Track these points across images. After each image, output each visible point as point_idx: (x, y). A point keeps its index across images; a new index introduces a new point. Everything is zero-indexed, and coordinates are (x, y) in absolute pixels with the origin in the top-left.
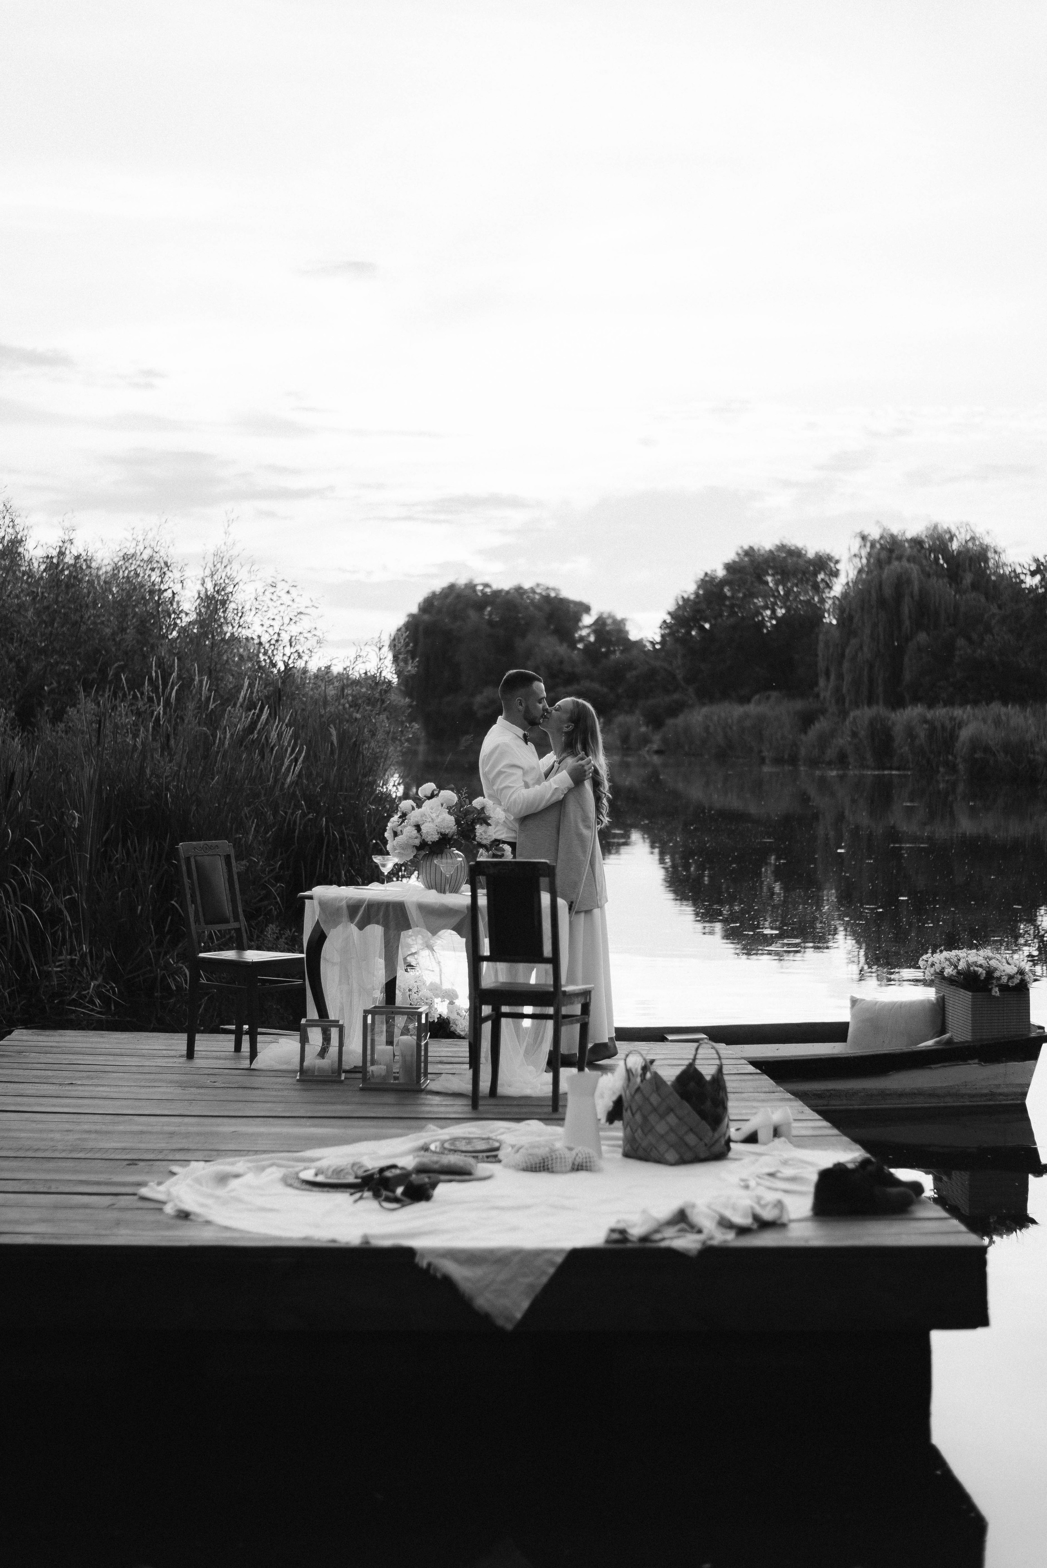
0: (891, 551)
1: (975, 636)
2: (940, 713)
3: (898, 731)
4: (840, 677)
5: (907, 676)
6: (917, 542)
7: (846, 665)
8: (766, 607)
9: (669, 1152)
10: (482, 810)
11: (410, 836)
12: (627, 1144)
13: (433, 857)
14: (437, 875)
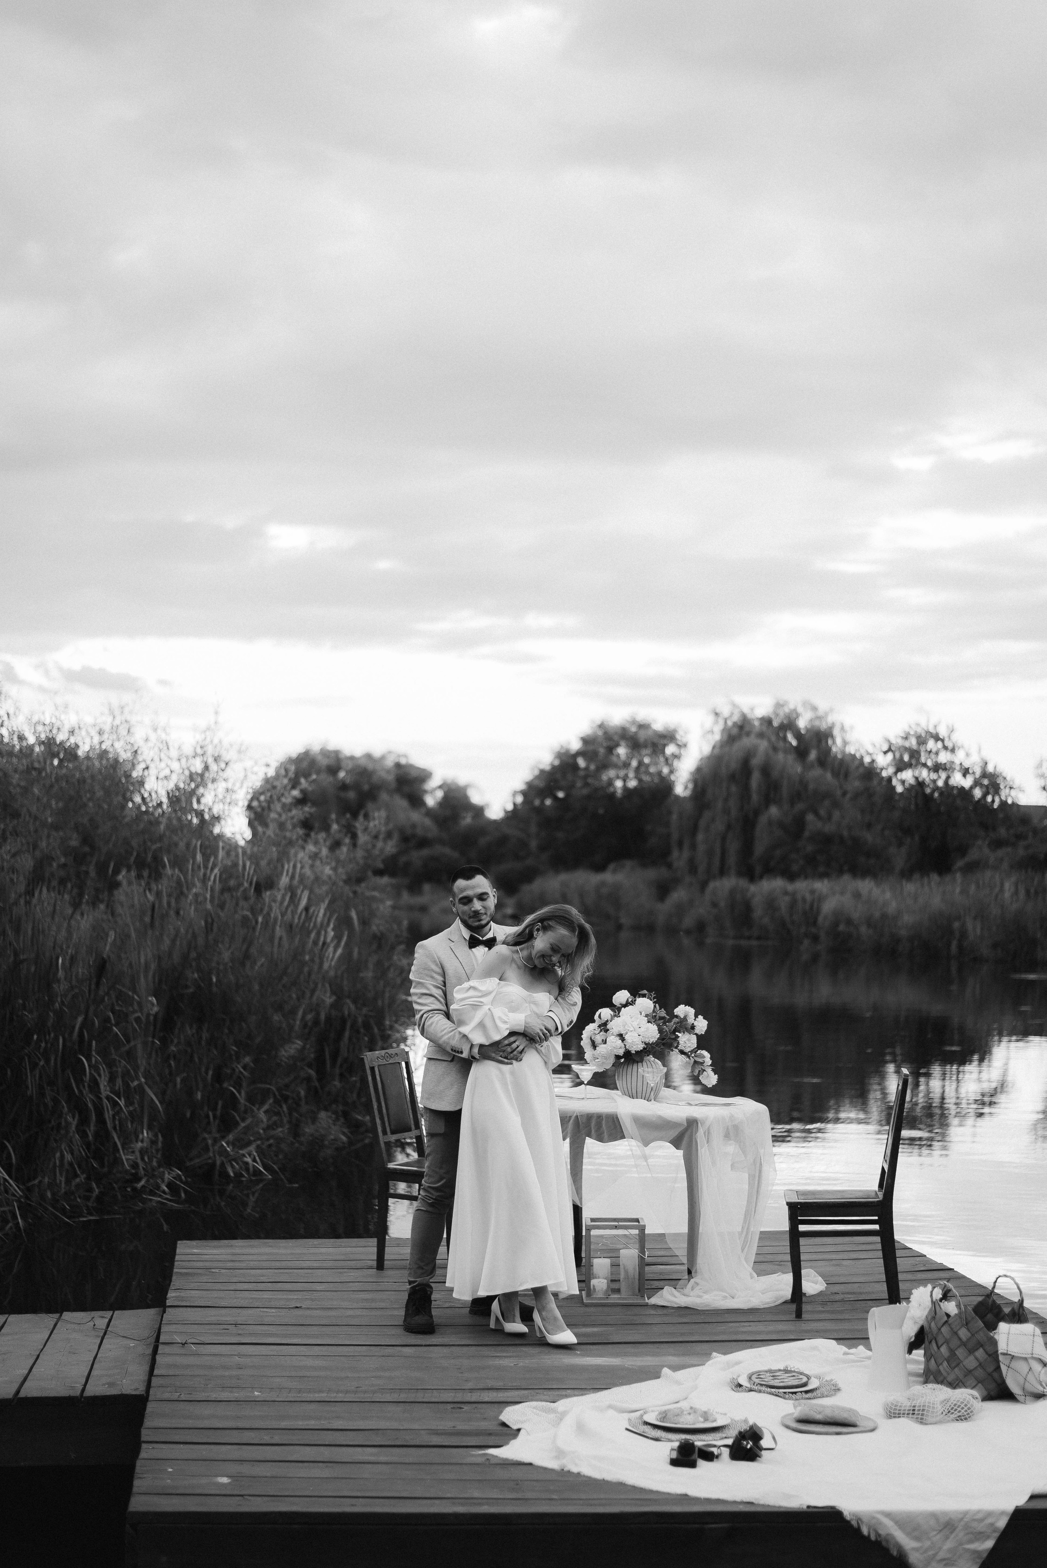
0: (741, 728)
1: (824, 811)
2: (801, 886)
3: (757, 903)
4: (694, 848)
5: (759, 849)
6: (766, 721)
7: (699, 837)
8: (618, 777)
9: (977, 1387)
10: (685, 1018)
11: (614, 1046)
12: (930, 1376)
13: (635, 1067)
14: (640, 1084)
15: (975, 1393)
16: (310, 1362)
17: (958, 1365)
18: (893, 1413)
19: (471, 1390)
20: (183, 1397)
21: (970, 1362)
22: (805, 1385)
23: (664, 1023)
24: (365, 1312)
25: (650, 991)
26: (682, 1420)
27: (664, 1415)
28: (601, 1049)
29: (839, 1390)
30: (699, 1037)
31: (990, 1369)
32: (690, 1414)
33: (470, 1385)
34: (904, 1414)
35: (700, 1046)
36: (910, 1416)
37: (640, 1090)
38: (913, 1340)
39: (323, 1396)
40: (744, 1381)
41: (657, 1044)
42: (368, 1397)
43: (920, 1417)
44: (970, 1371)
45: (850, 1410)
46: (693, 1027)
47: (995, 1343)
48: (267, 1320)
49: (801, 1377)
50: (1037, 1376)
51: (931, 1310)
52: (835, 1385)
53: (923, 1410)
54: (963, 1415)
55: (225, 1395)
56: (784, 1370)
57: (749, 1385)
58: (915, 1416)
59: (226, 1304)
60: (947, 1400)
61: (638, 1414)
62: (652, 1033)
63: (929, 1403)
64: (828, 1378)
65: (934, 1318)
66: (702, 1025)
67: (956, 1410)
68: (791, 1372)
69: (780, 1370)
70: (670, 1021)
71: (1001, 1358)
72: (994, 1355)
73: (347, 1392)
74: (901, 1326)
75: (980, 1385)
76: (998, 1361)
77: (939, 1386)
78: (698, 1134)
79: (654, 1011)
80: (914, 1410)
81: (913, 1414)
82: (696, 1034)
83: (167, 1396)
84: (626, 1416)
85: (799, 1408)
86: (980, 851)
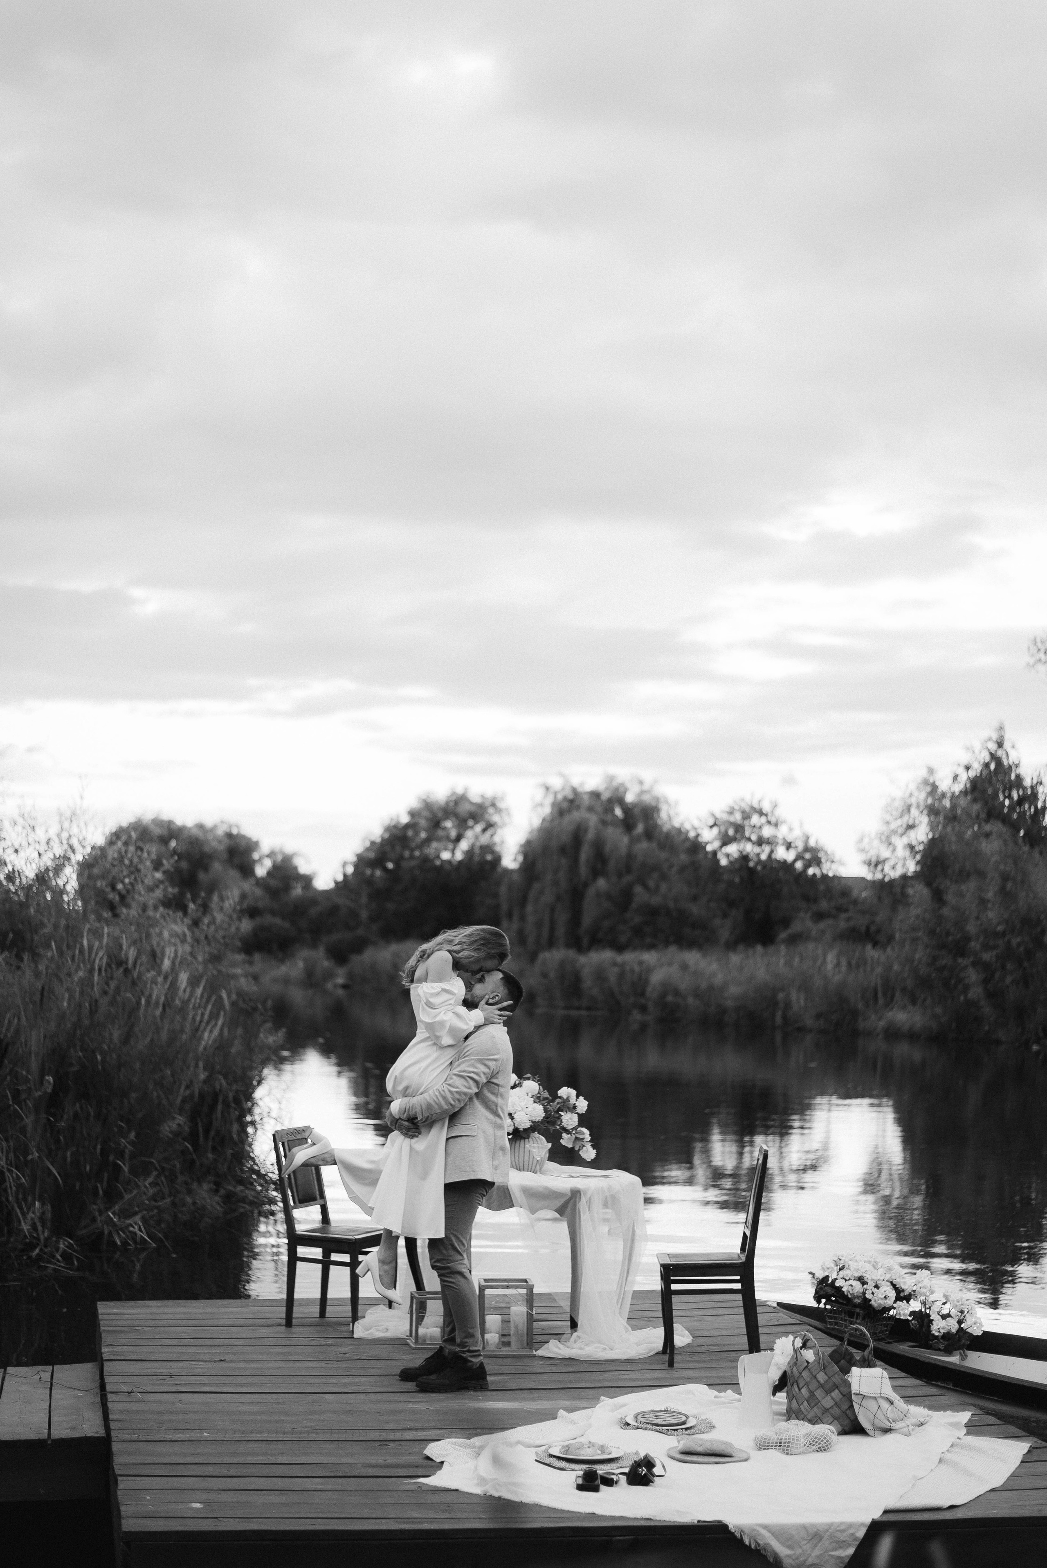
0: (571, 801)
1: (651, 884)
2: (630, 957)
3: (586, 973)
4: (523, 918)
5: (587, 920)
6: (595, 795)
7: (529, 908)
8: (445, 850)
9: (833, 1423)
10: (568, 1099)
12: (792, 1414)
13: (522, 1141)
14: (526, 1158)
15: (831, 1427)
16: (244, 1408)
17: (817, 1404)
18: (763, 1445)
19: (393, 1430)
20: (141, 1438)
21: (827, 1402)
22: (684, 1423)
23: (549, 1103)
24: (282, 1364)
25: (534, 1075)
26: (582, 1453)
27: (567, 1449)
29: (714, 1427)
30: (580, 1116)
31: (845, 1407)
32: (589, 1447)
33: (391, 1426)
34: (772, 1446)
35: (581, 1124)
36: (778, 1447)
37: (527, 1163)
38: (777, 1383)
39: (264, 1436)
40: (630, 1420)
41: (542, 1122)
42: (304, 1437)
43: (786, 1448)
44: (827, 1410)
45: (726, 1443)
46: (575, 1107)
47: (849, 1385)
48: (197, 1371)
49: (680, 1416)
50: (885, 1413)
51: (793, 1356)
52: (711, 1423)
53: (789, 1443)
54: (822, 1447)
55: (178, 1436)
56: (665, 1411)
57: (636, 1424)
58: (781, 1448)
59: (157, 1358)
60: (808, 1434)
61: (543, 1448)
62: (538, 1112)
63: (794, 1436)
64: (703, 1417)
65: (795, 1364)
66: (582, 1105)
67: (816, 1442)
68: (670, 1412)
69: (661, 1411)
70: (553, 1101)
71: (854, 1397)
72: (848, 1396)
73: (285, 1433)
74: (767, 1372)
75: (836, 1421)
76: (851, 1401)
77: (799, 1422)
78: (580, 1203)
79: (539, 1093)
80: (780, 1443)
81: (780, 1446)
82: (577, 1113)
83: (128, 1437)
84: (534, 1450)
85: (682, 1442)
86: (803, 923)
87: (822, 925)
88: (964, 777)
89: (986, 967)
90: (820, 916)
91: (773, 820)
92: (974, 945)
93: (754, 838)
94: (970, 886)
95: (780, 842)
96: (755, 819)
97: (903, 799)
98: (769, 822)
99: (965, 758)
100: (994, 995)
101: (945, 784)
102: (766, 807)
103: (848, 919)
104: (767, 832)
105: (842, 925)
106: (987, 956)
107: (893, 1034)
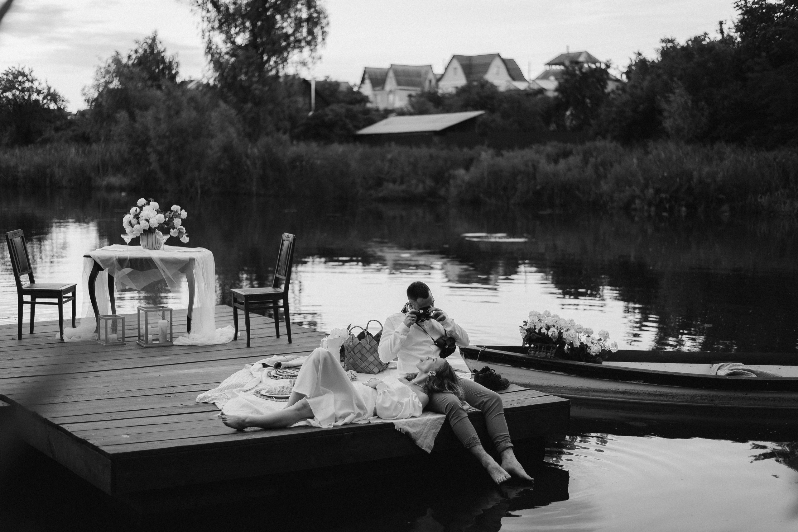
10: (176, 212)
11: (144, 225)
14: (154, 243)
23: (165, 214)
25: (154, 198)
28: (137, 226)
30: (183, 220)
35: (182, 224)
39: (100, 397)
46: (180, 215)
66: (184, 214)
73: (108, 394)
78: (194, 265)
79: (159, 208)
82: (181, 219)
86: (49, 132)
87: (60, 133)
88: (134, 56)
89: (160, 154)
90: (57, 130)
91: (30, 79)
92: (154, 142)
93: (20, 88)
94: (151, 112)
95: (35, 90)
96: (20, 78)
97: (105, 68)
98: (28, 80)
99: (135, 47)
100: (165, 168)
101: (124, 61)
102: (27, 72)
103: (74, 131)
104: (27, 85)
105: (71, 133)
106: (160, 148)
107: (110, 188)
